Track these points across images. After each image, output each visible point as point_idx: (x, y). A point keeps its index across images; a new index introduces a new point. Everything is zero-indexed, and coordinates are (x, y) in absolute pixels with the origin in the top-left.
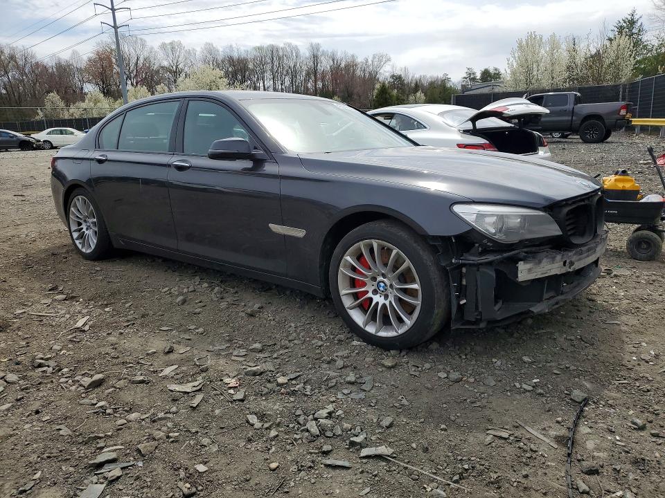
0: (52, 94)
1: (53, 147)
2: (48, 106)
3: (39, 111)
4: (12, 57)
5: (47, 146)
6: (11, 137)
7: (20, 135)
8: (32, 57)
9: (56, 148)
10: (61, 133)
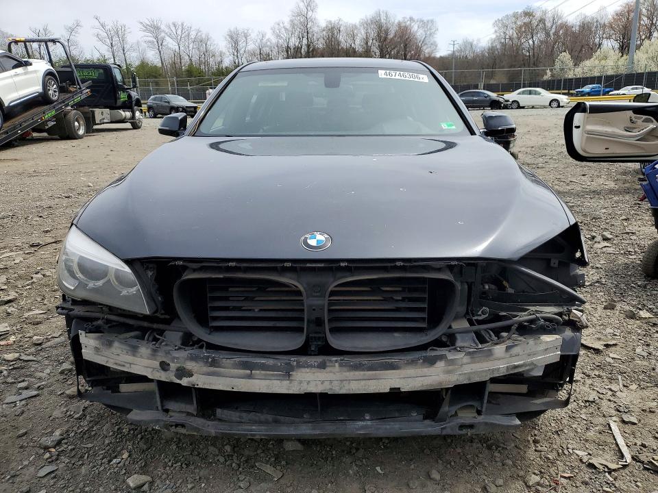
0: (564, 54)
1: (519, 107)
2: (558, 65)
3: (548, 71)
4: (542, 21)
5: (515, 105)
6: (486, 97)
7: (493, 95)
8: (560, 18)
9: (523, 108)
10: (530, 93)
